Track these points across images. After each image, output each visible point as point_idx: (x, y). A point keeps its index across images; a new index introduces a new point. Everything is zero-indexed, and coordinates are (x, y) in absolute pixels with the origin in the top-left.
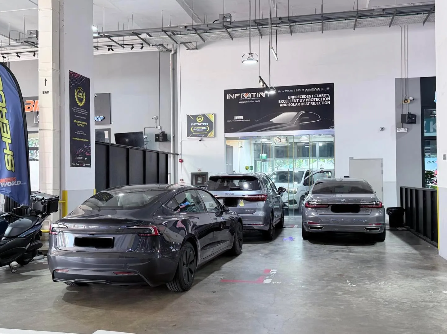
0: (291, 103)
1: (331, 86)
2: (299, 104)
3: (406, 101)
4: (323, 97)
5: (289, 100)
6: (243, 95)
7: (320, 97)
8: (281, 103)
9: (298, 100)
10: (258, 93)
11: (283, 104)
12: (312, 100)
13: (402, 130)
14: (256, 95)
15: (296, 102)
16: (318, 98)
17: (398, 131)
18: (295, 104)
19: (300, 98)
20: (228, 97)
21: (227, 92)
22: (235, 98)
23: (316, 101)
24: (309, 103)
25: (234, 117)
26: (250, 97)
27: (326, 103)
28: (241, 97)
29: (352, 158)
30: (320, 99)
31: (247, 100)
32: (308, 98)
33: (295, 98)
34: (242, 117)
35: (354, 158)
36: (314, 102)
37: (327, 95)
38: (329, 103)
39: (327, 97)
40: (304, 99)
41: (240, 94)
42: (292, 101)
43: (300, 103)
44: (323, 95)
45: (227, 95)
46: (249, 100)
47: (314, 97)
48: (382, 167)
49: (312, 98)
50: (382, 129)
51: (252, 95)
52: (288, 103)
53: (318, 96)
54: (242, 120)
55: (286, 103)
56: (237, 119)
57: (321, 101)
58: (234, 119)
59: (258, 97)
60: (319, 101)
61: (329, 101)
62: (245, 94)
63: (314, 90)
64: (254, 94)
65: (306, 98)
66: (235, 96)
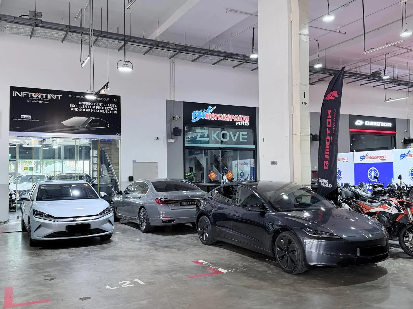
0: (83, 108)
1: (118, 98)
2: (89, 110)
3: (175, 118)
4: (111, 107)
5: (80, 105)
6: (31, 95)
7: (109, 106)
8: (72, 107)
9: (88, 106)
10: (48, 95)
11: (74, 108)
12: (102, 108)
13: (172, 140)
14: (46, 96)
15: (87, 108)
16: (107, 107)
17: (168, 141)
18: (85, 110)
19: (90, 105)
20: (15, 94)
21: (13, 89)
22: (23, 96)
23: (105, 110)
24: (99, 110)
25: (21, 116)
26: (40, 97)
27: (114, 112)
28: (30, 97)
29: (135, 161)
30: (108, 108)
31: (36, 100)
32: (98, 106)
33: (85, 105)
34: (30, 117)
35: (137, 161)
36: (104, 110)
37: (114, 106)
38: (117, 113)
39: (115, 107)
40: (94, 106)
41: (28, 93)
42: (83, 106)
43: (91, 109)
44: (111, 105)
45: (14, 92)
46: (39, 100)
47: (103, 106)
48: (157, 169)
49: (101, 106)
50: (158, 138)
51: (42, 96)
52: (79, 108)
53: (107, 105)
54: (30, 119)
55: (77, 108)
56: (24, 118)
57: (109, 110)
58: (21, 118)
59: (48, 98)
60: (108, 110)
61: (116, 111)
62: (34, 94)
63: (103, 99)
64: (44, 95)
65: (96, 106)
66: (23, 94)
